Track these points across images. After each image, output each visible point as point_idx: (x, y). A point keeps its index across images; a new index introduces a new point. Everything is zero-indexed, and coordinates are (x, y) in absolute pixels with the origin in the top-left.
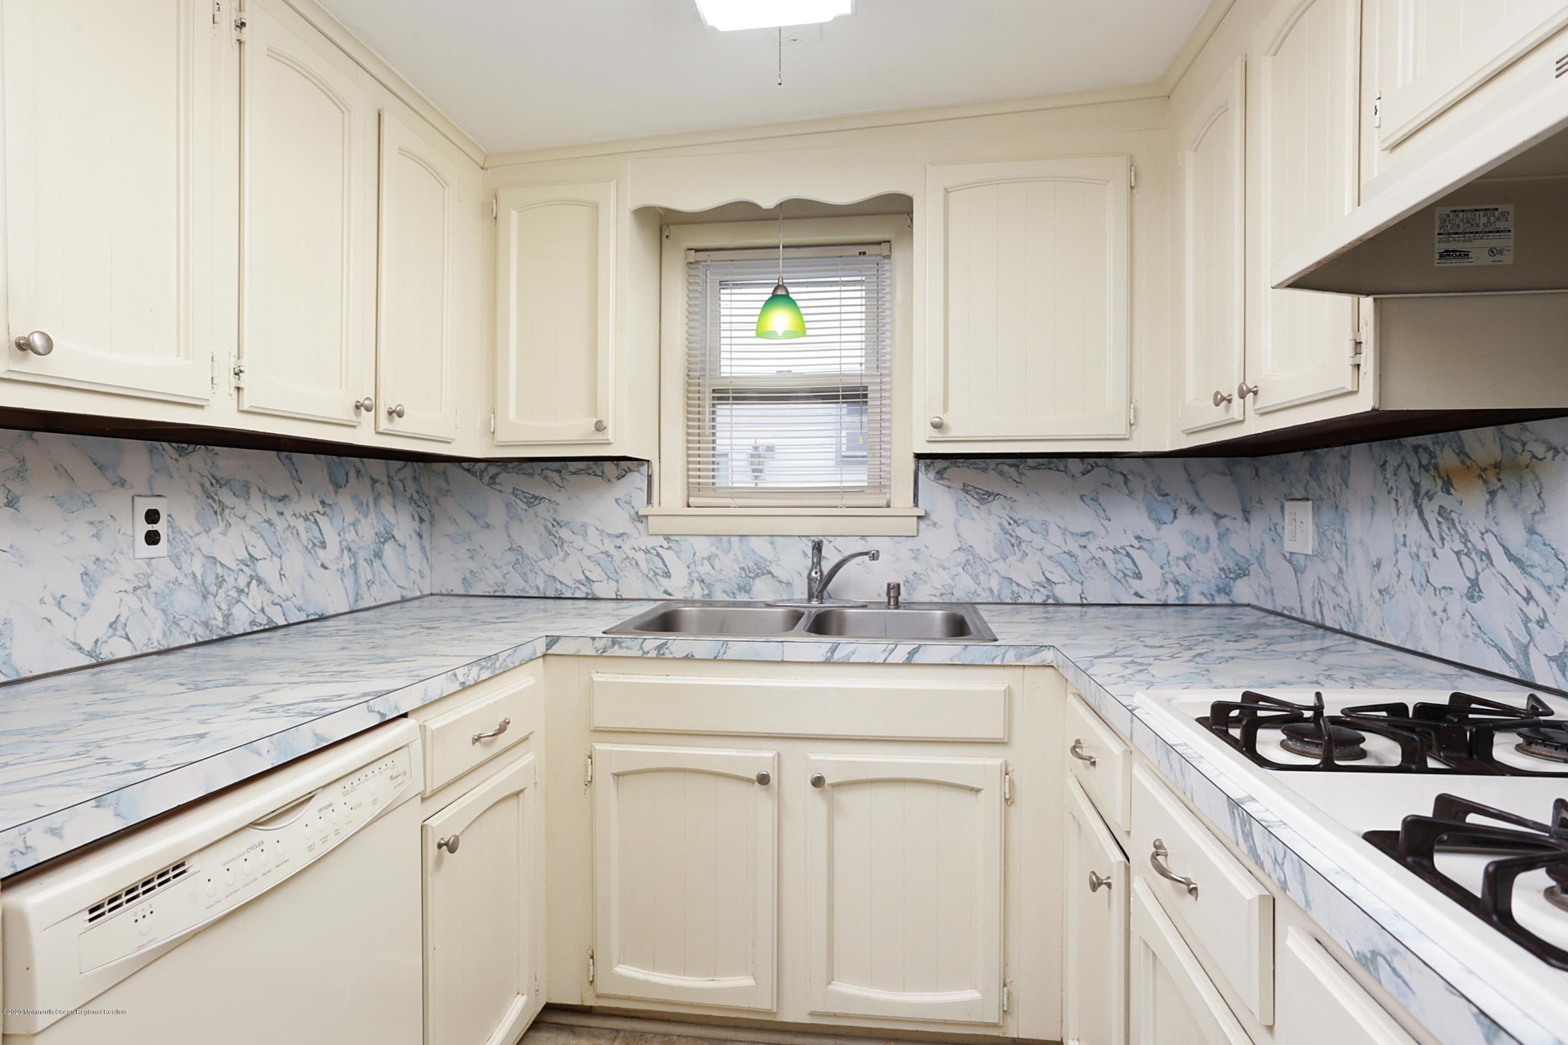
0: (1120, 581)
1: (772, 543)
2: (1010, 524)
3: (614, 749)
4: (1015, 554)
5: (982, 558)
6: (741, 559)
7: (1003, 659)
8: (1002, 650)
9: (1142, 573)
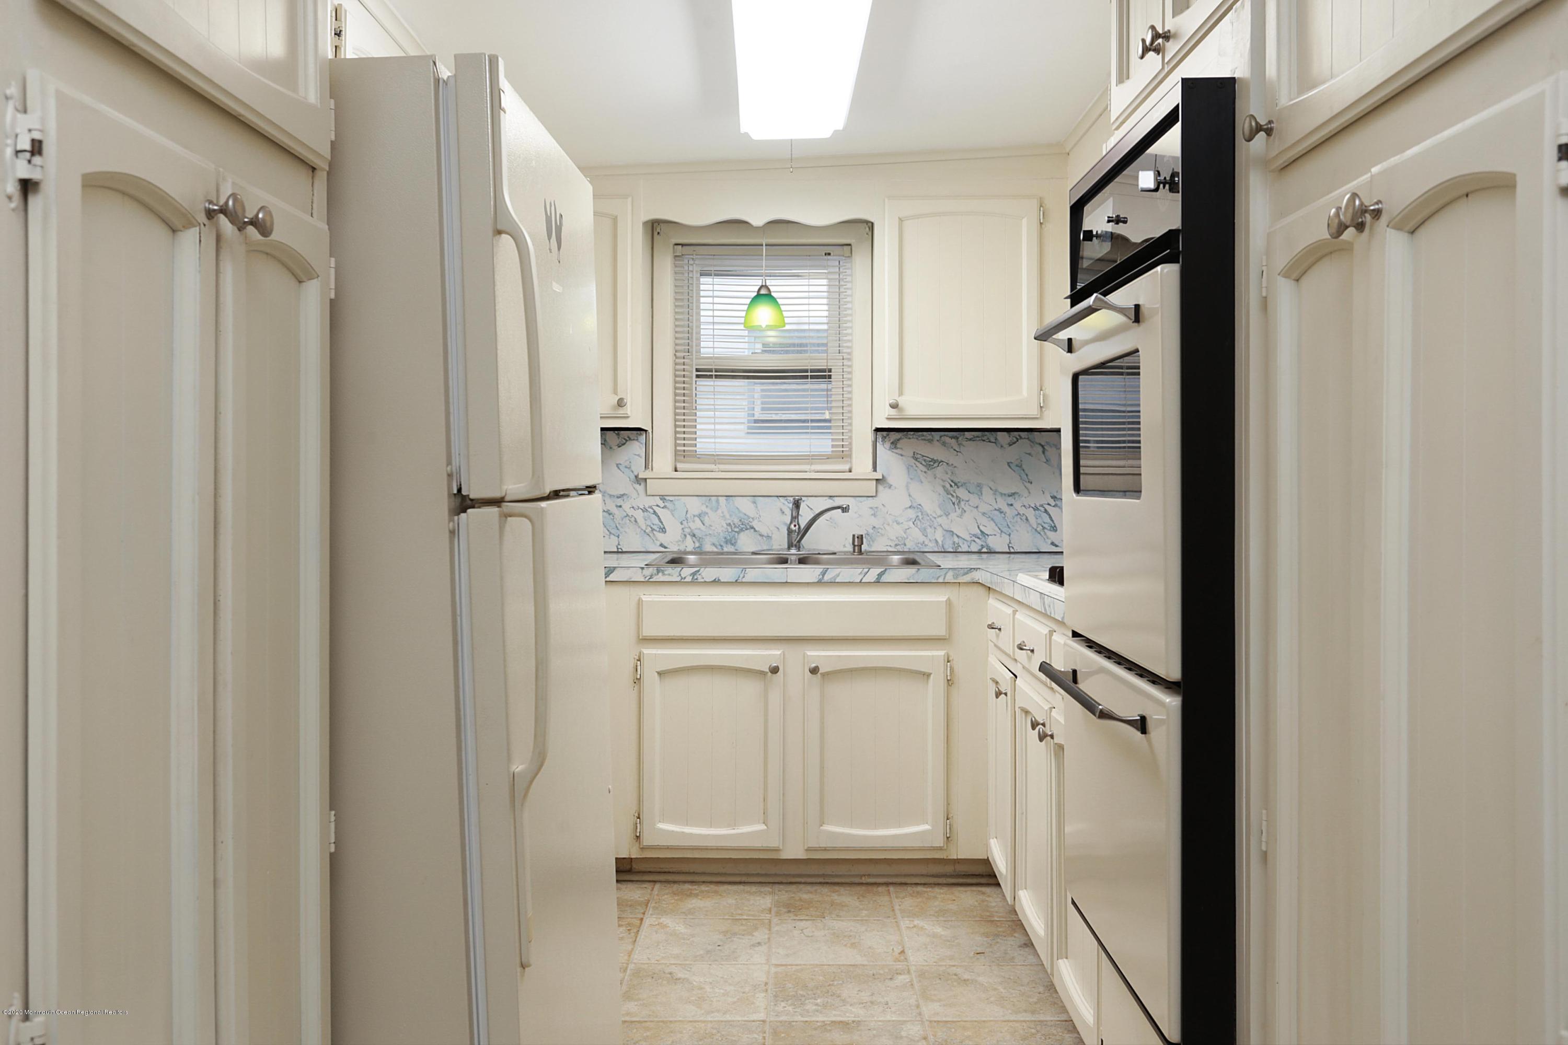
0: (1039, 533)
1: (754, 502)
2: (951, 486)
3: (659, 652)
4: (956, 511)
5: (929, 515)
6: (728, 516)
7: (944, 578)
8: (945, 571)
9: (1057, 526)
